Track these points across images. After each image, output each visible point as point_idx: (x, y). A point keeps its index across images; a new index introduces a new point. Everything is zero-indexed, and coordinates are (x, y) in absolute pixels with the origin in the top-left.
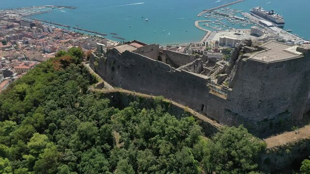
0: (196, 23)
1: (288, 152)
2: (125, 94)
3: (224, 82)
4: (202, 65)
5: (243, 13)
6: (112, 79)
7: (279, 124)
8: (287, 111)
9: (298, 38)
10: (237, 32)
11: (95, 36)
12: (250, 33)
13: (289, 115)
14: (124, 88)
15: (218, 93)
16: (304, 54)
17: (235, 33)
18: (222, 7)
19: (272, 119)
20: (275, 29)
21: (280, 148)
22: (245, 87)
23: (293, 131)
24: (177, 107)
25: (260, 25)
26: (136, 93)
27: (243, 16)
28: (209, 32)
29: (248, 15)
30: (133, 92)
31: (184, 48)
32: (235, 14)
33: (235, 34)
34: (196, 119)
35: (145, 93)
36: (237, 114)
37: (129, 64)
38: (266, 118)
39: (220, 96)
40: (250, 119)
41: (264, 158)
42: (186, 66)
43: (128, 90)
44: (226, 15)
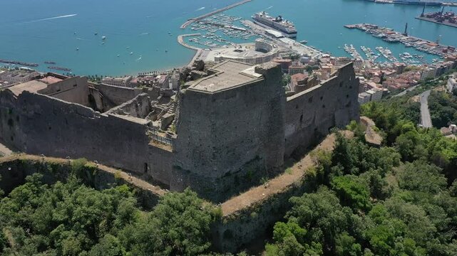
0: (180, 39)
1: (254, 217)
2: (29, 161)
3: (170, 126)
4: (150, 103)
5: (243, 22)
6: (12, 139)
7: (247, 177)
8: (257, 158)
9: (315, 50)
10: (237, 48)
11: (17, 69)
12: (254, 48)
13: (261, 162)
14: (28, 153)
15: (162, 143)
16: (264, 76)
17: (234, 49)
18: (213, 14)
19: (238, 172)
20: (286, 40)
21: (243, 212)
22: (191, 130)
23: (262, 184)
24: (105, 173)
25: (268, 37)
26: (46, 158)
27: (243, 25)
28: (199, 50)
29: (249, 23)
30: (41, 157)
31: (164, 76)
32: (233, 22)
33: (236, 51)
34: (132, 187)
35: (59, 157)
36: (189, 172)
37: (32, 113)
38: (228, 170)
39: (165, 148)
40: (206, 176)
41: (222, 231)
42: (121, 106)
43: (34, 154)
44: (220, 25)
